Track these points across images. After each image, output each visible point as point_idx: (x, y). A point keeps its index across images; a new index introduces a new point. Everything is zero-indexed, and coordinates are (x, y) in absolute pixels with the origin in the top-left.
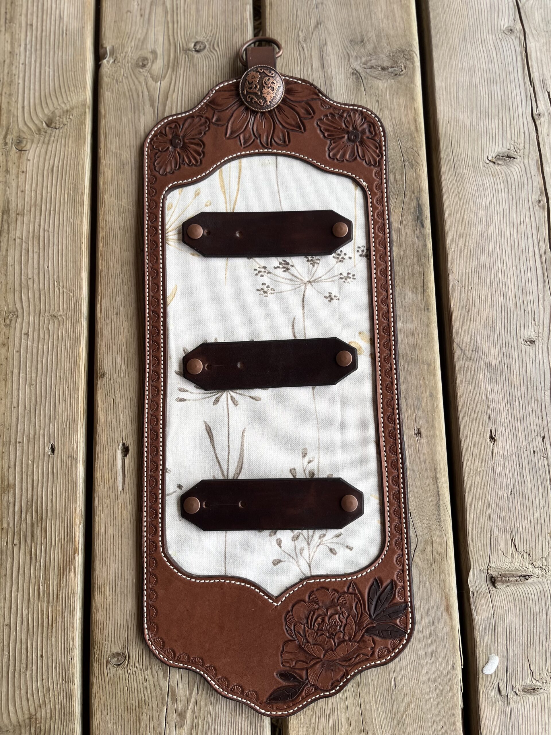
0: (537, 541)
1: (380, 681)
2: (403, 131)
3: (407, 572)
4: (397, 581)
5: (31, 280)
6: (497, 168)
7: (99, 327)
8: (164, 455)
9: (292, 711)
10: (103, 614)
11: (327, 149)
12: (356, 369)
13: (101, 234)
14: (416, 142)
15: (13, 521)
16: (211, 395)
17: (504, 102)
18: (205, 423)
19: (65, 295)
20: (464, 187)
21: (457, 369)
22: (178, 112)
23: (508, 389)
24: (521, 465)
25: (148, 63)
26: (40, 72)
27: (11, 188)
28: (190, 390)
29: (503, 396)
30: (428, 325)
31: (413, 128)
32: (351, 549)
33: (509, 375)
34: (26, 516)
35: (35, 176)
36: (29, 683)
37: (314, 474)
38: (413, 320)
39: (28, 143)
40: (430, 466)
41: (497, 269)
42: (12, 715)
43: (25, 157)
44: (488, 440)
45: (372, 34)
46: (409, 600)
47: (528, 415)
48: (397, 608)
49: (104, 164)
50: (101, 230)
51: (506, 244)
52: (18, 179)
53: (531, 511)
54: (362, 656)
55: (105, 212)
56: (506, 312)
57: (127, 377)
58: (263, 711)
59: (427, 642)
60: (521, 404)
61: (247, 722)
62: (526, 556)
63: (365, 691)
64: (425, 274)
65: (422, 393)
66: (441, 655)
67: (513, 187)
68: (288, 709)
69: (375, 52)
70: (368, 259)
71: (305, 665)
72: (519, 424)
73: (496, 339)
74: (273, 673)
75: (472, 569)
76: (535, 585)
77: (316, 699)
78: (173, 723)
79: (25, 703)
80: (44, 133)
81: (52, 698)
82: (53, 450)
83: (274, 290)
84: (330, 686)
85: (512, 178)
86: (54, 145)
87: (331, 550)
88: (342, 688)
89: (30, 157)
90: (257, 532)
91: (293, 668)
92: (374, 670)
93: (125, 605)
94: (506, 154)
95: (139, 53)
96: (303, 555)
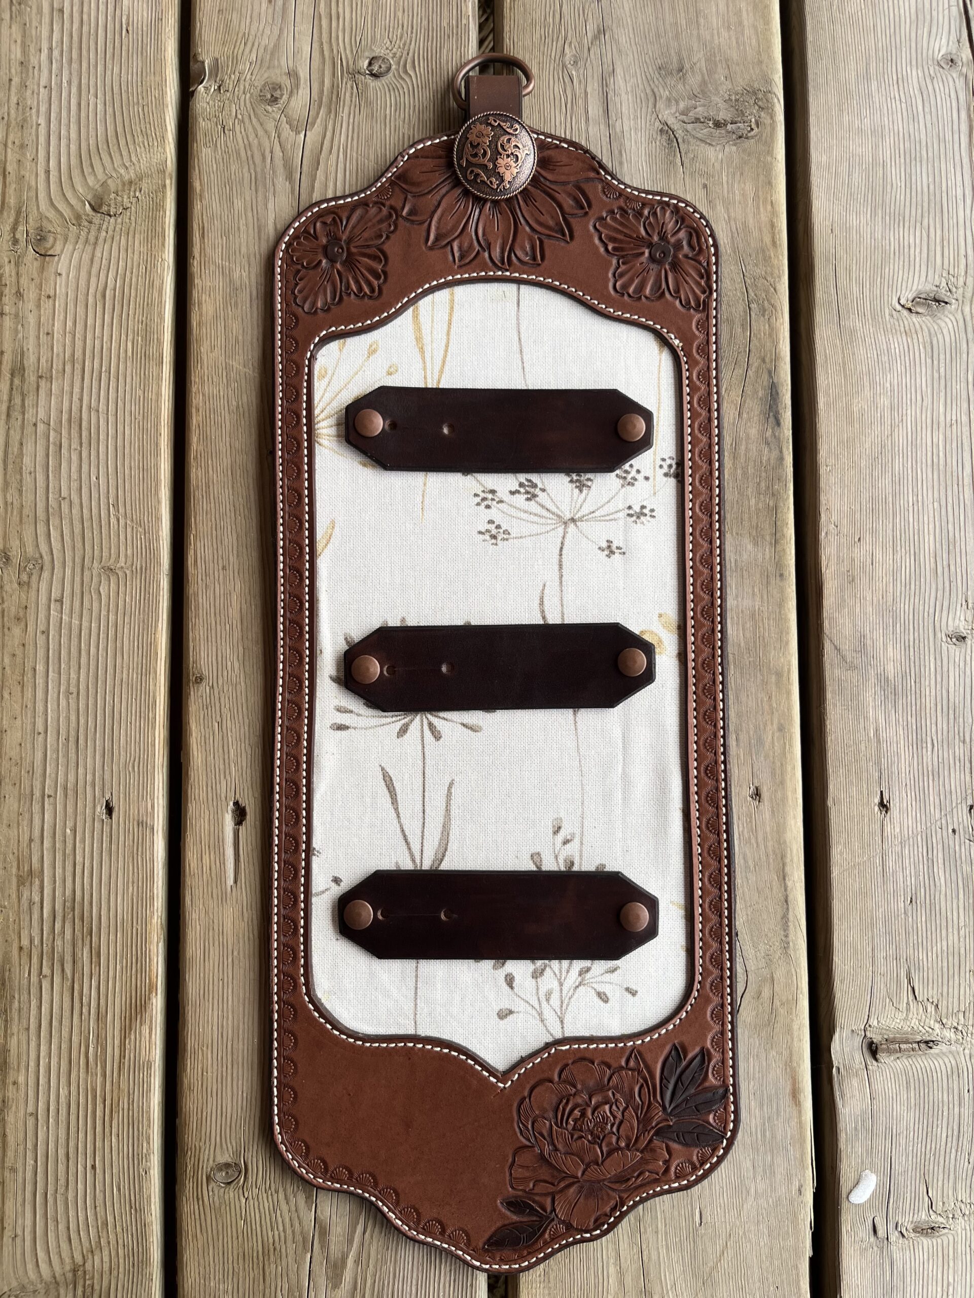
0: (951, 983)
1: (676, 1213)
2: (749, 244)
3: (730, 1034)
4: (712, 1050)
5: (67, 501)
6: (914, 319)
7: (191, 591)
8: (309, 826)
9: (526, 1263)
10: (200, 1097)
11: (610, 275)
12: (653, 681)
13: (195, 420)
14: (772, 266)
15: (40, 936)
16: (394, 719)
17: (932, 198)
18: (383, 769)
19: (129, 530)
20: (854, 354)
21: (828, 683)
22: (339, 194)
23: (914, 721)
24: (930, 853)
25: (282, 95)
26: (79, 104)
27: (26, 326)
28: (356, 710)
29: (906, 732)
30: (781, 604)
31: (767, 239)
32: (634, 993)
33: (918, 696)
34: (63, 927)
35: (71, 306)
36: (72, 1213)
37: (572, 864)
38: (754, 594)
39: (58, 242)
40: (774, 852)
41: (906, 506)
42: (43, 1266)
43: (52, 270)
44: (877, 808)
45: (699, 57)
46: (732, 1082)
47: (946, 768)
48: (710, 1095)
49: (200, 289)
50: (194, 410)
51: (924, 461)
52: (40, 311)
53: (944, 932)
54: (647, 1174)
55: (202, 378)
56: (917, 583)
57: (243, 684)
58: (478, 1264)
59: (758, 1150)
60: (936, 748)
61: (448, 1278)
62: (931, 1009)
63: (649, 1230)
64: (779, 511)
65: (765, 725)
66: (780, 1171)
67: (942, 356)
68: (519, 1261)
69: (703, 91)
70: (678, 481)
71: (551, 1189)
72: (931, 782)
73: (898, 631)
74: (496, 1201)
75: (838, 1029)
76: (944, 1057)
77: (568, 1245)
78: (322, 1281)
79: (64, 1246)
80: (86, 224)
81: (112, 1237)
82: (110, 810)
83: (509, 534)
84: (591, 1224)
85: (941, 341)
86: (107, 247)
87: (599, 994)
88: (612, 1227)
89: (62, 268)
90: (471, 962)
91: (530, 1193)
92: (666, 1197)
93: (240, 1082)
94: (932, 295)
95: (266, 75)
96: (551, 1002)
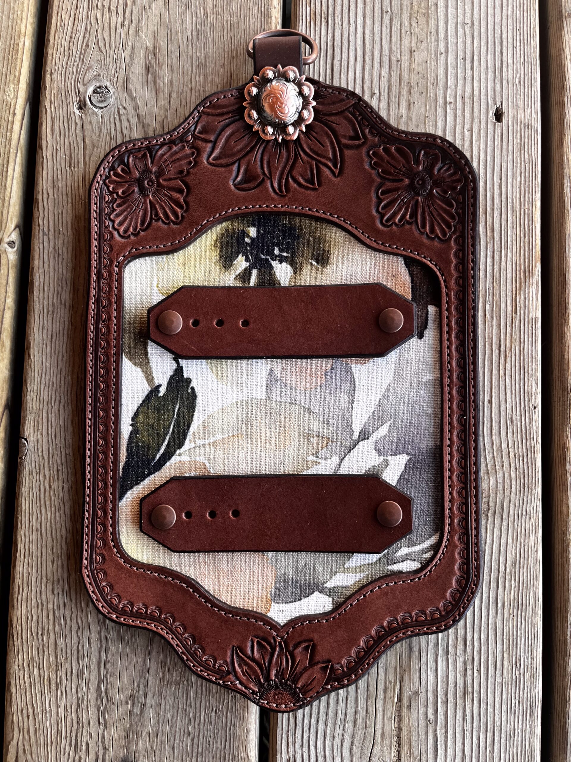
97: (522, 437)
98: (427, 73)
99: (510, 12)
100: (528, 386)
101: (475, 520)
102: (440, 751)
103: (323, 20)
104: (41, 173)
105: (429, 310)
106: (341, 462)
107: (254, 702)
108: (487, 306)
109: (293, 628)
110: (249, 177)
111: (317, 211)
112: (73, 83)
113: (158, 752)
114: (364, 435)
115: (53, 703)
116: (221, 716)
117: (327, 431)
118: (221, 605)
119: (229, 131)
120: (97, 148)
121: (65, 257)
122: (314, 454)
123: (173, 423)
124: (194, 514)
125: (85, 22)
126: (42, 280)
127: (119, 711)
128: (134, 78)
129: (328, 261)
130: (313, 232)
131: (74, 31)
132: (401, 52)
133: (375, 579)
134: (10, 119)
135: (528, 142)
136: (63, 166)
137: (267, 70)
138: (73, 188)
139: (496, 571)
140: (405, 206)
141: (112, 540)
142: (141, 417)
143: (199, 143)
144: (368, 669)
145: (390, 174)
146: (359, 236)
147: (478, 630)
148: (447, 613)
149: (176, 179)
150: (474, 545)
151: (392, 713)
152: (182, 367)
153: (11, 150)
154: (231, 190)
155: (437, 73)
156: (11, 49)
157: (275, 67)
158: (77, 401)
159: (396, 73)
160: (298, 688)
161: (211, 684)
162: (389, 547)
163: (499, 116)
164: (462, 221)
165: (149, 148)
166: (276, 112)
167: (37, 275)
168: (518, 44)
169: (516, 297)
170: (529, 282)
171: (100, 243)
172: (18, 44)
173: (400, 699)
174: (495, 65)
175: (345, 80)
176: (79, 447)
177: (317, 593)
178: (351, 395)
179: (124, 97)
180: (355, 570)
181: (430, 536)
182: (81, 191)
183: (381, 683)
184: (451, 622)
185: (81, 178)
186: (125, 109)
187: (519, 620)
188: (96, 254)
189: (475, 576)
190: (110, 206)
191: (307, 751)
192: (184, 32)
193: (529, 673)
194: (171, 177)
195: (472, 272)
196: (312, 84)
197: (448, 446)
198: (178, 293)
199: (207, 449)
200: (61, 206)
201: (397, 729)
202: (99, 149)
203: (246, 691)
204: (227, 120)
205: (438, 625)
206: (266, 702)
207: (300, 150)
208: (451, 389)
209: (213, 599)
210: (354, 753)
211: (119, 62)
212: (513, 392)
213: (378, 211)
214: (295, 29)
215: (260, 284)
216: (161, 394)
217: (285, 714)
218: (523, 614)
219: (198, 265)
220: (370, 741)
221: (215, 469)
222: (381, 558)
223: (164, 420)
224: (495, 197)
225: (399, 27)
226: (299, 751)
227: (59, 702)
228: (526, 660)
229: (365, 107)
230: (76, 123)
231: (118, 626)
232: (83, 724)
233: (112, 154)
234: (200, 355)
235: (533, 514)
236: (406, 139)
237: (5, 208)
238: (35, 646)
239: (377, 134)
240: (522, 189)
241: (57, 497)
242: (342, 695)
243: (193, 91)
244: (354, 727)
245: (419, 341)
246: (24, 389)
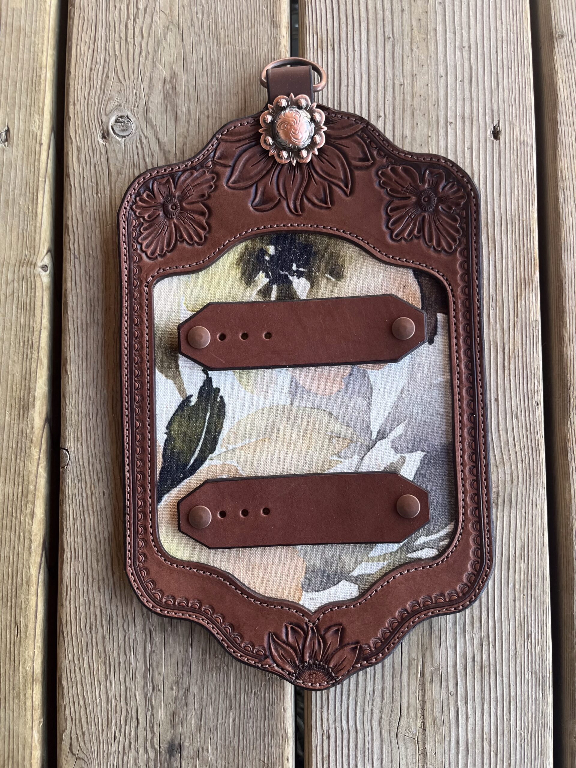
97: (527, 431)
98: (428, 95)
99: (504, 35)
100: (531, 384)
101: (487, 509)
102: (462, 721)
103: (329, 47)
104: (70, 200)
105: (438, 318)
106: (362, 460)
107: (291, 682)
108: (491, 311)
109: (323, 613)
110: (266, 199)
111: (330, 228)
112: (95, 114)
113: (202, 733)
114: (382, 435)
115: (102, 694)
116: (259, 696)
117: (347, 432)
118: (256, 595)
119: (246, 156)
120: (122, 175)
121: (96, 278)
122: (336, 454)
123: (205, 430)
124: (228, 513)
125: (104, 54)
126: (75, 301)
127: (165, 697)
128: (153, 108)
129: (343, 275)
130: (328, 248)
131: (94, 63)
132: (403, 76)
133: (397, 567)
134: (37, 149)
135: (525, 158)
136: (90, 193)
137: (280, 98)
138: (100, 213)
139: (507, 555)
140: (413, 222)
141: (153, 541)
142: (175, 425)
143: (219, 168)
144: (393, 648)
145: (398, 192)
146: (371, 251)
147: (492, 609)
148: (464, 594)
149: (198, 202)
150: (486, 532)
151: (416, 688)
152: (211, 378)
153: (40, 179)
154: (250, 211)
155: (438, 95)
156: (34, 81)
157: (288, 95)
158: (113, 413)
159: (400, 96)
160: (330, 668)
161: (250, 667)
162: (409, 536)
163: (496, 134)
164: (466, 235)
165: (172, 175)
166: (290, 138)
167: (70, 296)
168: (513, 64)
169: (517, 302)
170: (529, 288)
171: (129, 265)
172: (40, 76)
173: (423, 674)
174: (491, 85)
175: (352, 103)
176: (117, 456)
177: (344, 582)
178: (369, 398)
179: (144, 124)
180: (378, 559)
181: (446, 526)
182: (108, 215)
183: (405, 661)
184: (468, 603)
185: (108, 204)
186: (146, 137)
187: (529, 598)
188: (126, 275)
189: (489, 560)
190: (138, 230)
191: (340, 726)
192: (199, 62)
193: (540, 646)
194: (194, 200)
195: (477, 281)
196: (323, 111)
197: (460, 442)
198: (205, 310)
199: (237, 453)
200: (90, 230)
201: (421, 702)
202: (123, 176)
203: (283, 672)
204: (244, 146)
205: (456, 606)
206: (302, 682)
207: (313, 171)
208: (461, 390)
209: (249, 591)
210: (382, 726)
211: (138, 92)
212: (518, 390)
213: (387, 227)
214: (303, 56)
215: (280, 298)
216: (192, 404)
217: (318, 692)
218: (533, 593)
219: (222, 283)
220: (397, 714)
221: (245, 471)
222: (402, 547)
223: (196, 427)
224: (495, 210)
225: (401, 52)
226: (332, 726)
227: (109, 692)
228: (537, 635)
229: (373, 131)
230: (100, 152)
231: (161, 618)
232: (131, 711)
233: (137, 181)
234: (228, 366)
235: (539, 501)
236: (412, 160)
237: (37, 234)
238: (85, 641)
239: (385, 156)
240: (520, 202)
241: (98, 502)
242: (370, 673)
243: (210, 119)
244: (382, 702)
245: (430, 346)
246: (62, 403)
